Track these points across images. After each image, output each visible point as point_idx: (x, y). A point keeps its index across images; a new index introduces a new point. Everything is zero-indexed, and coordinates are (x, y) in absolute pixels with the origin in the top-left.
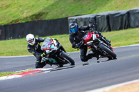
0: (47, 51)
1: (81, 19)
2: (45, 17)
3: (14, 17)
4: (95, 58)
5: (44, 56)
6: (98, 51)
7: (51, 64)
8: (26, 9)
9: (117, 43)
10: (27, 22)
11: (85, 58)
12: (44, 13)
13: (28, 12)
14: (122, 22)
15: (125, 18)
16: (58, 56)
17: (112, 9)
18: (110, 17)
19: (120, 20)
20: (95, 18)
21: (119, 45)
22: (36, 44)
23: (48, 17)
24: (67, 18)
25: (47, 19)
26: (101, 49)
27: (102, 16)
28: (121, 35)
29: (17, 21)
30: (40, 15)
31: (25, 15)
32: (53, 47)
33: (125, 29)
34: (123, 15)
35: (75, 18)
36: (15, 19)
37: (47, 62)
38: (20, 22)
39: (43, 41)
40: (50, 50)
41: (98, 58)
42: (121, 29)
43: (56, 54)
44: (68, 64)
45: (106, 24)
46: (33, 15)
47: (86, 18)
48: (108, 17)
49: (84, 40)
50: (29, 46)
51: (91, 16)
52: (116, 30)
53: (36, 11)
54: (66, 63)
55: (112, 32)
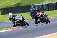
0: (18, 20)
1: (37, 6)
2: (21, 5)
3: (8, 5)
4: (41, 23)
5: (16, 22)
6: (42, 20)
7: (19, 25)
8: (13, 1)
9: (52, 16)
10: (14, 7)
11: (37, 23)
12: (21, 3)
13: (14, 3)
14: (54, 7)
15: (55, 5)
16: (22, 22)
17: (50, 1)
18: (49, 5)
19: (53, 6)
20: (42, 5)
21: (53, 17)
22: (13, 17)
23: (23, 5)
24: (30, 5)
25: (22, 6)
26: (44, 19)
27: (46, 4)
28: (54, 12)
29: (9, 6)
30: (19, 4)
31: (13, 4)
32: (20, 18)
33: (55, 10)
34: (54, 4)
35: (34, 5)
36: (8, 6)
37: (18, 25)
38: (10, 7)
39: (16, 16)
40: (19, 20)
41: (42, 23)
42: (53, 10)
43: (21, 21)
44: (26, 26)
45: (47, 8)
46: (16, 4)
47: (39, 5)
48: (48, 5)
49: (36, 15)
50: (10, 18)
51: (41, 4)
52: (51, 10)
53: (17, 2)
54: (26, 25)
55: (50, 11)
